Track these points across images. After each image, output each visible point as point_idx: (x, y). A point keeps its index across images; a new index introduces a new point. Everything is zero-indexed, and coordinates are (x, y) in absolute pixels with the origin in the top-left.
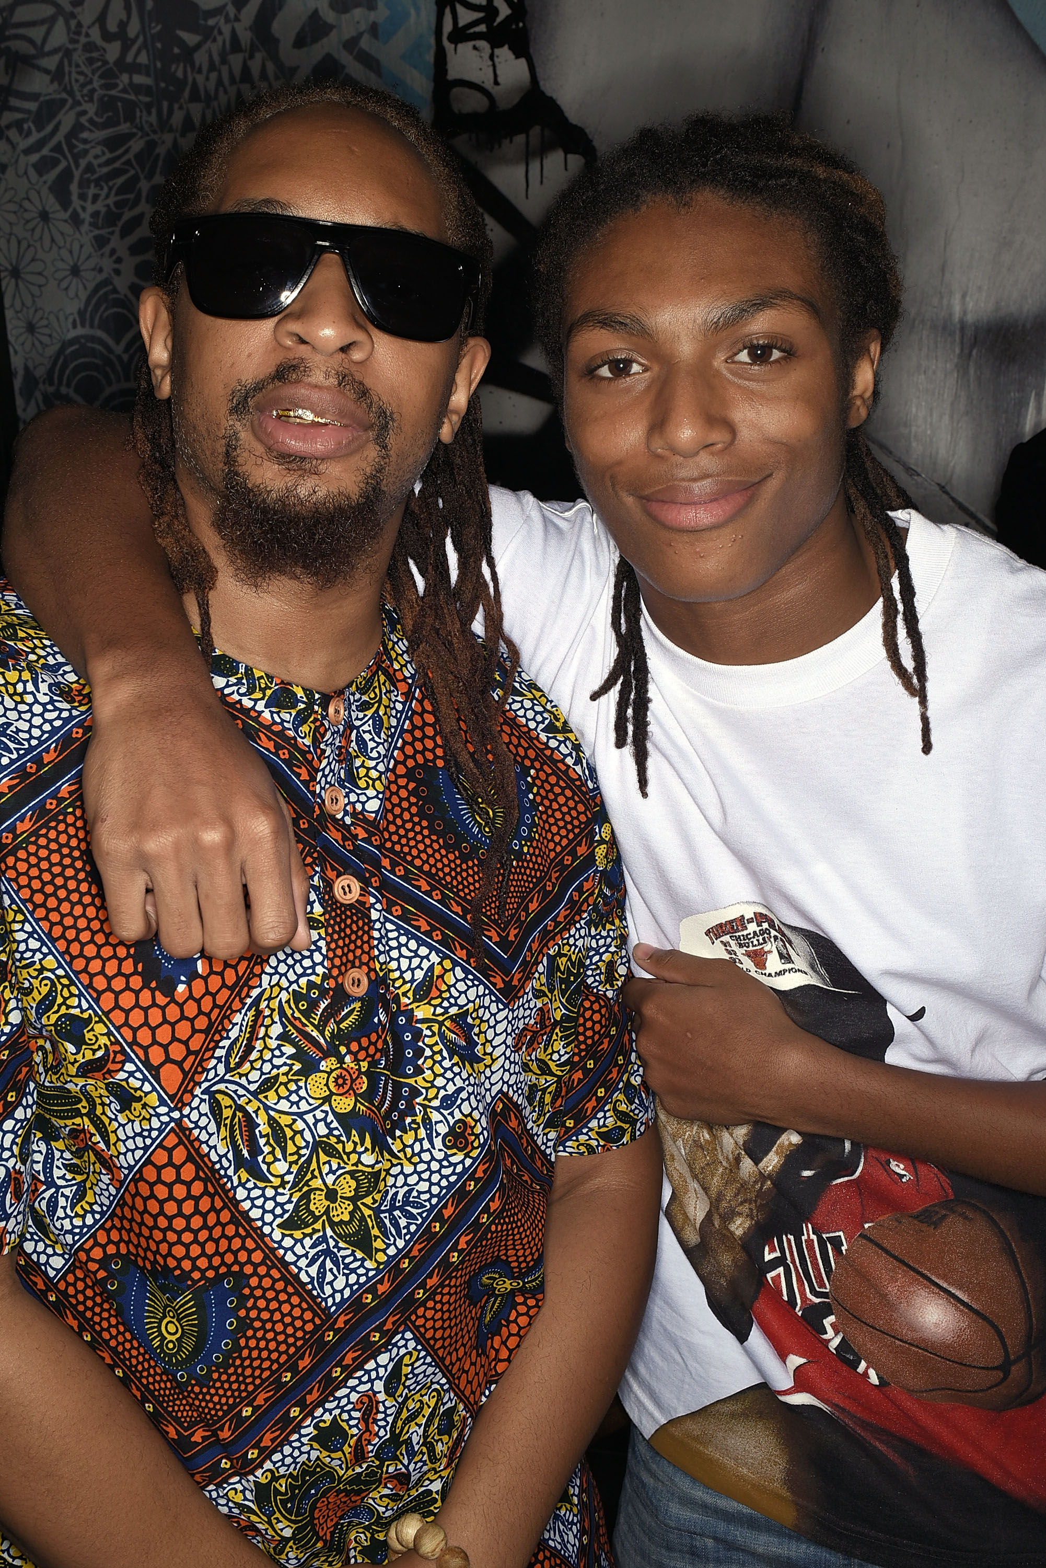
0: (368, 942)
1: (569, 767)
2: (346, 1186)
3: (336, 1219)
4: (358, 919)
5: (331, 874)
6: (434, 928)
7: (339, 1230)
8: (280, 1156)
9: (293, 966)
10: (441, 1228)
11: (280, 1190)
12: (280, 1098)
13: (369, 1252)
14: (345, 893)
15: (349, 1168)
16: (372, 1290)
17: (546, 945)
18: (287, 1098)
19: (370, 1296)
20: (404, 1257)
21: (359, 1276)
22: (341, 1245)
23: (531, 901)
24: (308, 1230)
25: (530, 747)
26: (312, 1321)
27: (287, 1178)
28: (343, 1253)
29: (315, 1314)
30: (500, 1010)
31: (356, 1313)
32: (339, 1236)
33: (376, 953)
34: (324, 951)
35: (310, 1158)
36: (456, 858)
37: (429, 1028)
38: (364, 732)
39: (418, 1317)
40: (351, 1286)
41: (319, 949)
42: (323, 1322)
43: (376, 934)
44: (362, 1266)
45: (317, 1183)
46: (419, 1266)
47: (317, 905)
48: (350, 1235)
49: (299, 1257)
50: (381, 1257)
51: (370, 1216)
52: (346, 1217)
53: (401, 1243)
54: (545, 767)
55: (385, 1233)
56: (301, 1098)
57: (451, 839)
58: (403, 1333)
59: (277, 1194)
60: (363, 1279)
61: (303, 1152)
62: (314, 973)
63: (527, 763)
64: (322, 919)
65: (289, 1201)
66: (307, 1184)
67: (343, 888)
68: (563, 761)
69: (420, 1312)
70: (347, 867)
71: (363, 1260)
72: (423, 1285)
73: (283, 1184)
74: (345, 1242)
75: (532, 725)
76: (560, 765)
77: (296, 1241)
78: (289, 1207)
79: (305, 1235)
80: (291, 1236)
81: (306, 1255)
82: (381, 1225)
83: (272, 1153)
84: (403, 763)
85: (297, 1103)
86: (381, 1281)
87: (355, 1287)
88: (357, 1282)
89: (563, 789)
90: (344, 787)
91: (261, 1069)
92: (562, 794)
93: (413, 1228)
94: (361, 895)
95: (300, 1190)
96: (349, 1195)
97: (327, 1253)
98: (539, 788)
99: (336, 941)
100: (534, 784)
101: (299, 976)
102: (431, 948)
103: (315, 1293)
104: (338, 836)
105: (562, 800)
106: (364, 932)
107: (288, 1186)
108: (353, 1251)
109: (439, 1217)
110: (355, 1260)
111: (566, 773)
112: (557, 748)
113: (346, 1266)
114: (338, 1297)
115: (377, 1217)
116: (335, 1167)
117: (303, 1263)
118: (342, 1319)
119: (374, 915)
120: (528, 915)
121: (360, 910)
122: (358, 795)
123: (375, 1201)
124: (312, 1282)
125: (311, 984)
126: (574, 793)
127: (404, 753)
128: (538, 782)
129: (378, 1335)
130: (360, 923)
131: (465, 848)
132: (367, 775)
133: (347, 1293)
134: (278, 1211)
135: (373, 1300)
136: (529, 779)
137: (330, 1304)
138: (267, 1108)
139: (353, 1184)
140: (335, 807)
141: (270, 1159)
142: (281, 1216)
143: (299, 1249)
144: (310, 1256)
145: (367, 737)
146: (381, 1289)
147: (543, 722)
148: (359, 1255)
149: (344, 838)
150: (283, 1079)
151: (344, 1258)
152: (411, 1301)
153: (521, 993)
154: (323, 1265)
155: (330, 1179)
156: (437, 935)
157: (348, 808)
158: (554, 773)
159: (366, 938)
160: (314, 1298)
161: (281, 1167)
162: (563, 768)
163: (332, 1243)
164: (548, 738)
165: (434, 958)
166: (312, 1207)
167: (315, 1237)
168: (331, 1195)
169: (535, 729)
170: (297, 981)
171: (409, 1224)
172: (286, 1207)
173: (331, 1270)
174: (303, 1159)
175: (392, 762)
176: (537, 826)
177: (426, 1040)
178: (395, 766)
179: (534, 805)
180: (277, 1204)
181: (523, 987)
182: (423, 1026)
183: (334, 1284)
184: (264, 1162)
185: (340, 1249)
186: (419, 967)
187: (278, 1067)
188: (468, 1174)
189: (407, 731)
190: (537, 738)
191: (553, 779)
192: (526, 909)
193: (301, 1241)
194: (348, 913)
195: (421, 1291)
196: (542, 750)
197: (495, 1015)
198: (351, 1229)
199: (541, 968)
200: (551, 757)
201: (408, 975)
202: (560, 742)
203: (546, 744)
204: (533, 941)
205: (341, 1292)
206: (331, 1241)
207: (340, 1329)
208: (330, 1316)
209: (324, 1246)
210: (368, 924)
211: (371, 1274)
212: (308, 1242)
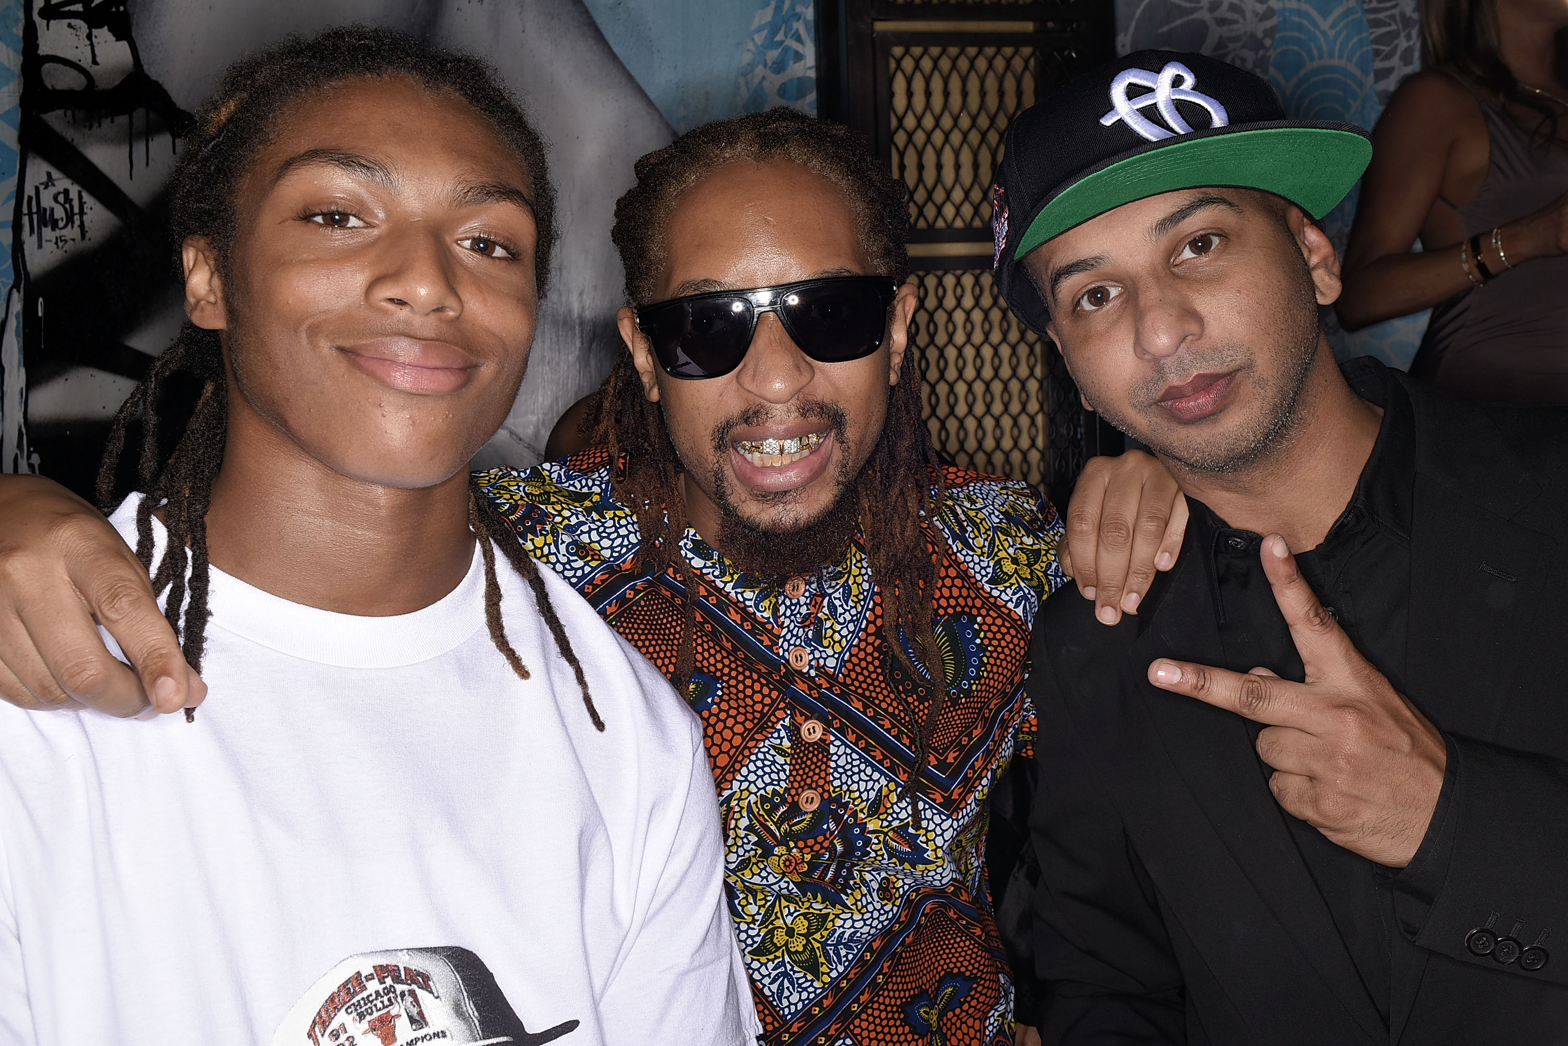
0: (825, 770)
1: (1010, 610)
2: (801, 925)
3: (793, 950)
4: (819, 753)
5: (799, 719)
6: (885, 757)
7: (794, 957)
8: (751, 901)
9: (762, 777)
10: (871, 957)
11: (752, 926)
12: (754, 874)
13: (817, 975)
14: (810, 734)
15: (802, 911)
16: (819, 1004)
17: (990, 762)
18: (759, 874)
19: (817, 1009)
20: (843, 979)
21: (809, 993)
22: (796, 969)
23: (976, 728)
24: (771, 957)
25: (977, 597)
26: (772, 1023)
27: (757, 917)
28: (797, 975)
29: (774, 1019)
30: (943, 821)
31: (807, 1021)
32: (794, 961)
33: (832, 779)
34: (788, 773)
35: (774, 903)
36: (914, 700)
37: (877, 837)
38: (835, 598)
39: (855, 1027)
40: (803, 1001)
41: (784, 771)
42: (781, 1026)
43: (833, 765)
44: (811, 985)
45: (779, 923)
46: (854, 986)
47: (785, 740)
48: (802, 962)
49: (764, 976)
50: (826, 979)
51: (818, 948)
52: (801, 949)
53: (841, 969)
54: (991, 613)
55: (829, 960)
56: (769, 874)
57: (908, 685)
58: (844, 1039)
59: (749, 928)
60: (812, 996)
61: (768, 898)
62: (778, 785)
63: (974, 612)
64: (789, 751)
65: (758, 935)
66: (772, 923)
67: (809, 730)
68: (1005, 606)
69: (857, 1022)
70: (813, 712)
71: (812, 981)
72: (857, 1000)
73: (754, 921)
74: (799, 967)
75: (978, 577)
76: (1003, 609)
77: (762, 964)
78: (758, 939)
79: (769, 960)
80: (758, 960)
81: (769, 976)
82: (826, 955)
83: (746, 898)
84: (874, 622)
85: (766, 878)
86: (826, 997)
87: (806, 1002)
88: (808, 998)
89: (1008, 628)
90: (810, 646)
91: (737, 852)
92: (1008, 633)
93: (850, 957)
94: (823, 734)
95: (766, 927)
96: (803, 932)
97: (785, 974)
98: (986, 632)
99: (797, 771)
100: (981, 630)
101: (767, 785)
102: (882, 773)
103: (775, 1003)
104: (805, 687)
105: (1008, 638)
106: (823, 763)
107: (758, 923)
108: (805, 974)
109: (869, 949)
110: (807, 981)
111: (1009, 615)
112: (999, 596)
113: (800, 985)
114: (793, 1008)
115: (824, 948)
116: (792, 910)
117: (766, 981)
118: (796, 1025)
119: (833, 749)
120: (970, 739)
121: (822, 746)
122: (820, 652)
123: (822, 937)
124: (773, 996)
125: (775, 792)
126: (1017, 632)
127: (874, 613)
128: (985, 628)
129: (823, 1039)
130: (820, 756)
131: (922, 691)
132: (831, 637)
133: (800, 1006)
134: (749, 941)
135: (819, 1012)
136: (976, 626)
137: (786, 1013)
138: (743, 881)
139: (806, 923)
140: (800, 664)
141: (744, 902)
142: (751, 945)
143: (764, 971)
144: (772, 976)
145: (837, 603)
146: (826, 1003)
147: (986, 576)
148: (809, 977)
149: (810, 689)
150: (754, 860)
151: (798, 979)
152: (848, 1013)
153: (963, 804)
154: (782, 984)
155: (789, 920)
156: (887, 763)
157: (813, 663)
158: (999, 616)
159: (823, 767)
160: (774, 1007)
161: (752, 909)
162: (1006, 611)
163: (789, 967)
164: (991, 589)
165: (883, 781)
166: (775, 940)
167: (776, 962)
168: (790, 932)
169: (981, 581)
170: (764, 788)
171: (848, 953)
172: (756, 939)
173: (788, 988)
174: (769, 904)
175: (865, 622)
176: (985, 665)
177: (874, 846)
178: (867, 626)
179: (982, 648)
180: (749, 936)
181: (964, 799)
182: (872, 836)
183: (790, 998)
184: (739, 904)
185: (795, 972)
186: (872, 788)
187: (749, 852)
188: (895, 919)
189: (877, 593)
190: (982, 588)
191: (999, 622)
192: (970, 736)
193: (765, 964)
194: (811, 749)
195: (856, 1005)
196: (987, 598)
197: (940, 825)
198: (804, 957)
199: (985, 782)
200: (995, 604)
201: (864, 796)
202: (1001, 592)
203: (990, 593)
204: (977, 760)
205: (796, 1004)
206: (788, 965)
207: (794, 1033)
208: (786, 1022)
209: (782, 969)
210: (826, 757)
211: (818, 991)
212: (771, 965)
